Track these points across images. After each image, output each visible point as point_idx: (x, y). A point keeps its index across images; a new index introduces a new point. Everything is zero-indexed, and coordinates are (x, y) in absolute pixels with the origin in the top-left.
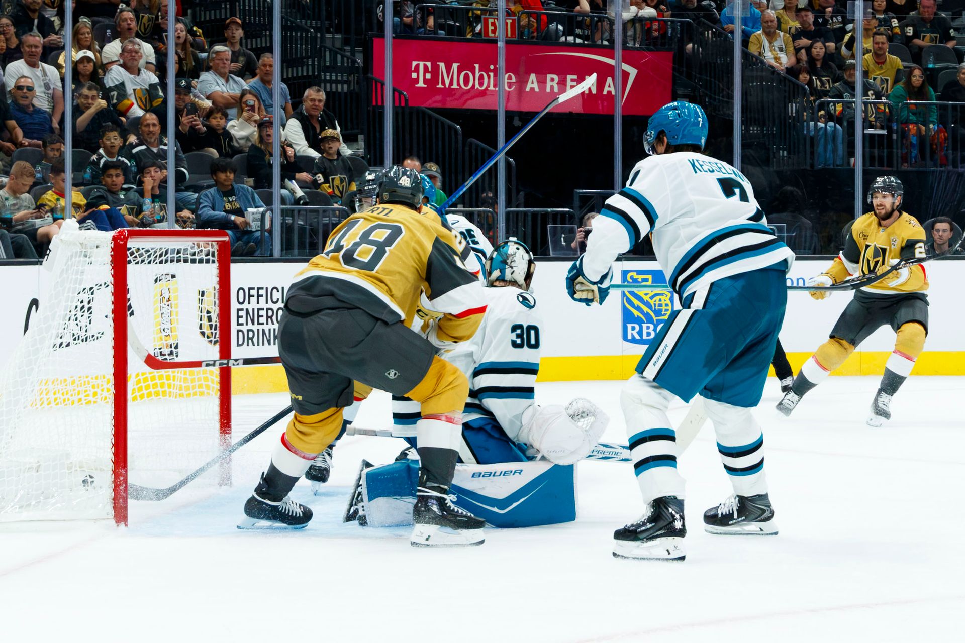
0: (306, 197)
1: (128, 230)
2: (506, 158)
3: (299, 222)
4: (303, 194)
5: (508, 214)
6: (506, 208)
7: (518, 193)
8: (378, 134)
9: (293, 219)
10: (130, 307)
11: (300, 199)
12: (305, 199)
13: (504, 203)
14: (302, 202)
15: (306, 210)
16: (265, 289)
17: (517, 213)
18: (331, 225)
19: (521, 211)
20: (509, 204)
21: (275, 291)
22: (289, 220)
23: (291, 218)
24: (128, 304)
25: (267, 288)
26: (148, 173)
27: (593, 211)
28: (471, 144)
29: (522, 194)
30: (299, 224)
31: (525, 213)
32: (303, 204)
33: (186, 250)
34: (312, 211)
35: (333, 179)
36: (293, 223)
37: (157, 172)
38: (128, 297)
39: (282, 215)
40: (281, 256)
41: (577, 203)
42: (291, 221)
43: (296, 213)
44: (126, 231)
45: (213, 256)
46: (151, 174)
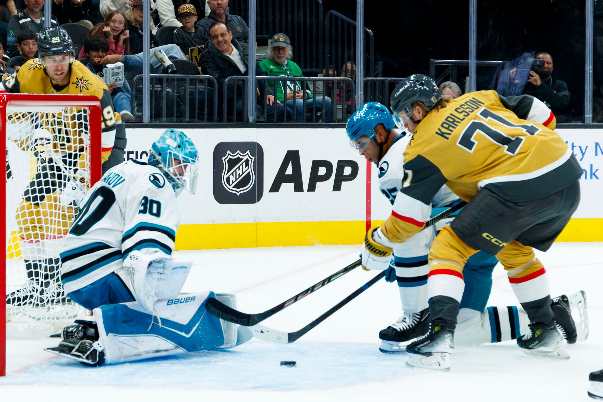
0: (174, 66)
1: (7, 95)
2: (364, 28)
3: (167, 90)
4: (172, 63)
5: (366, 83)
6: (364, 77)
7: (376, 61)
8: (242, 7)
9: (162, 86)
10: (8, 167)
11: (168, 67)
12: (173, 67)
13: (362, 73)
14: (170, 70)
15: (173, 79)
16: (135, 153)
17: (374, 82)
18: (197, 93)
19: (378, 80)
20: (367, 73)
21: (144, 155)
22: (158, 87)
23: (160, 86)
24: (7, 164)
25: (137, 153)
26: (26, 45)
27: (449, 80)
28: (331, 16)
29: (380, 63)
30: (167, 92)
31: (383, 81)
32: (171, 73)
33: (60, 114)
34: (179, 79)
35: (192, 50)
36: (162, 90)
37: (34, 44)
38: (7, 160)
39: (151, 83)
40: (150, 122)
41: (432, 70)
42: (160, 89)
43: (165, 81)
44: (5, 96)
45: (86, 120)
46: (30, 46)
